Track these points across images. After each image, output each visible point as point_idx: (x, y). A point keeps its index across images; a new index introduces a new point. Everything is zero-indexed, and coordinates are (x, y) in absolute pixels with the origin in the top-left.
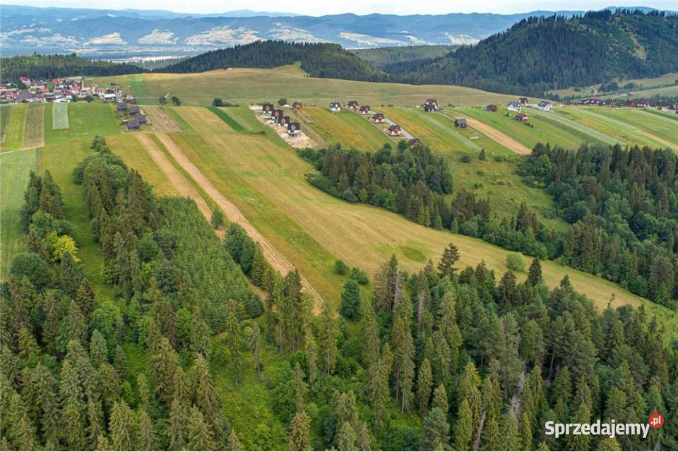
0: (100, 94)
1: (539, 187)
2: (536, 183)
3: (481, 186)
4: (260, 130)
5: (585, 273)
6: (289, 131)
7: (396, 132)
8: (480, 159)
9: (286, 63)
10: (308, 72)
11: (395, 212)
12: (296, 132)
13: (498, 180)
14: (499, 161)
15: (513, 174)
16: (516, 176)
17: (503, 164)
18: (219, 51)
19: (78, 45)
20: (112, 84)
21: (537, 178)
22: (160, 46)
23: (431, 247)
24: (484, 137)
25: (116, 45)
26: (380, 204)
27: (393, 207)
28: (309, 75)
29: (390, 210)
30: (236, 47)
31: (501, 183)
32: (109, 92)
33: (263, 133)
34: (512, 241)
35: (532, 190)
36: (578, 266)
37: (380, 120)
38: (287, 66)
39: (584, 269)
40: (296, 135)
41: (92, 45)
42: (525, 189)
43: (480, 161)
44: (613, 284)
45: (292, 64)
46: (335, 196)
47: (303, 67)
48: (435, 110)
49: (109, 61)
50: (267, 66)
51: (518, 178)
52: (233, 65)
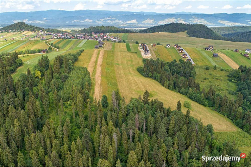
0: (112, 39)
1: (234, 82)
2: (233, 80)
3: (208, 79)
4: (135, 52)
5: (221, 115)
6: (145, 53)
7: (185, 56)
8: (214, 69)
9: (182, 31)
10: (188, 35)
11: (159, 82)
12: (147, 53)
13: (216, 78)
14: (222, 71)
15: (226, 76)
16: (227, 77)
17: (223, 72)
18: (158, 26)
19: (123, 23)
20: (117, 36)
21: (235, 79)
22: (149, 24)
23: (160, 94)
24: (223, 61)
25: (134, 24)
26: (155, 79)
27: (159, 80)
28: (189, 36)
29: (158, 81)
30: (164, 25)
31: (217, 79)
32: (115, 38)
33: (136, 53)
34: (195, 98)
35: (230, 83)
36: (220, 112)
37: (182, 52)
38: (182, 32)
39: (221, 113)
40: (147, 54)
41: (127, 23)
42: (227, 82)
43: (214, 70)
44: (231, 121)
45: (184, 31)
46: (141, 74)
47: (187, 33)
48: (209, 50)
49: (124, 28)
50: (173, 32)
51: (227, 78)
52: (161, 31)
